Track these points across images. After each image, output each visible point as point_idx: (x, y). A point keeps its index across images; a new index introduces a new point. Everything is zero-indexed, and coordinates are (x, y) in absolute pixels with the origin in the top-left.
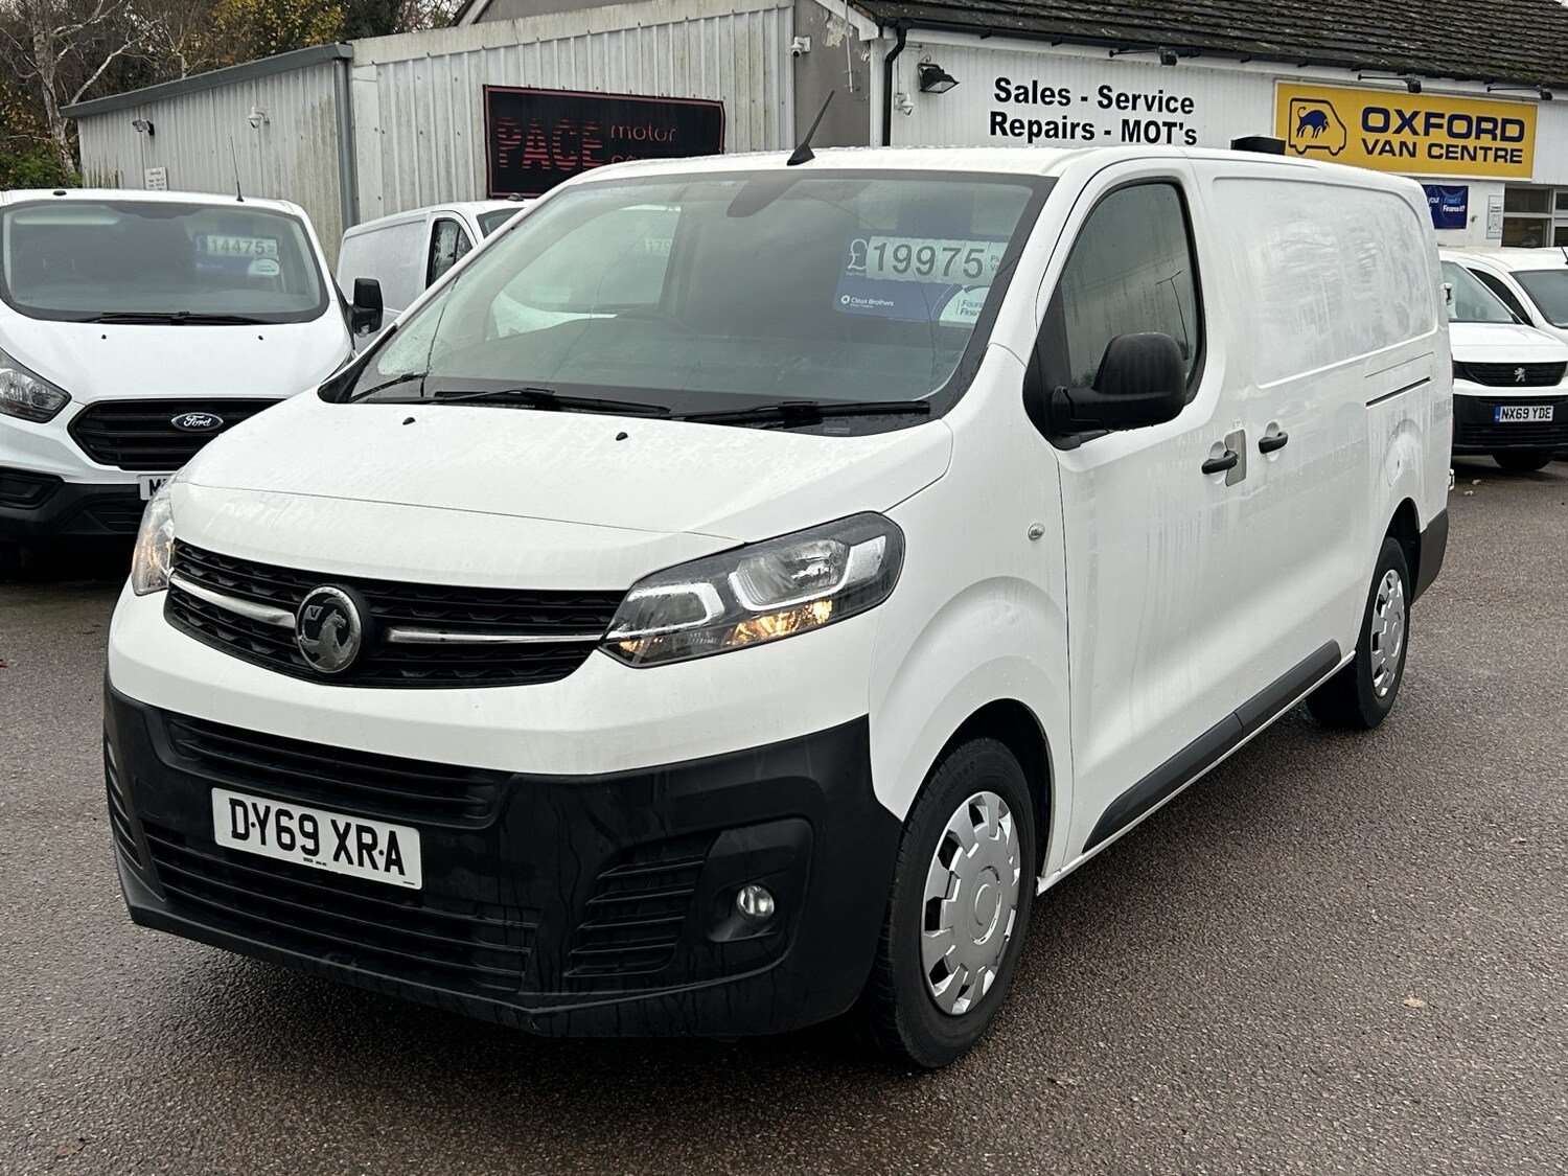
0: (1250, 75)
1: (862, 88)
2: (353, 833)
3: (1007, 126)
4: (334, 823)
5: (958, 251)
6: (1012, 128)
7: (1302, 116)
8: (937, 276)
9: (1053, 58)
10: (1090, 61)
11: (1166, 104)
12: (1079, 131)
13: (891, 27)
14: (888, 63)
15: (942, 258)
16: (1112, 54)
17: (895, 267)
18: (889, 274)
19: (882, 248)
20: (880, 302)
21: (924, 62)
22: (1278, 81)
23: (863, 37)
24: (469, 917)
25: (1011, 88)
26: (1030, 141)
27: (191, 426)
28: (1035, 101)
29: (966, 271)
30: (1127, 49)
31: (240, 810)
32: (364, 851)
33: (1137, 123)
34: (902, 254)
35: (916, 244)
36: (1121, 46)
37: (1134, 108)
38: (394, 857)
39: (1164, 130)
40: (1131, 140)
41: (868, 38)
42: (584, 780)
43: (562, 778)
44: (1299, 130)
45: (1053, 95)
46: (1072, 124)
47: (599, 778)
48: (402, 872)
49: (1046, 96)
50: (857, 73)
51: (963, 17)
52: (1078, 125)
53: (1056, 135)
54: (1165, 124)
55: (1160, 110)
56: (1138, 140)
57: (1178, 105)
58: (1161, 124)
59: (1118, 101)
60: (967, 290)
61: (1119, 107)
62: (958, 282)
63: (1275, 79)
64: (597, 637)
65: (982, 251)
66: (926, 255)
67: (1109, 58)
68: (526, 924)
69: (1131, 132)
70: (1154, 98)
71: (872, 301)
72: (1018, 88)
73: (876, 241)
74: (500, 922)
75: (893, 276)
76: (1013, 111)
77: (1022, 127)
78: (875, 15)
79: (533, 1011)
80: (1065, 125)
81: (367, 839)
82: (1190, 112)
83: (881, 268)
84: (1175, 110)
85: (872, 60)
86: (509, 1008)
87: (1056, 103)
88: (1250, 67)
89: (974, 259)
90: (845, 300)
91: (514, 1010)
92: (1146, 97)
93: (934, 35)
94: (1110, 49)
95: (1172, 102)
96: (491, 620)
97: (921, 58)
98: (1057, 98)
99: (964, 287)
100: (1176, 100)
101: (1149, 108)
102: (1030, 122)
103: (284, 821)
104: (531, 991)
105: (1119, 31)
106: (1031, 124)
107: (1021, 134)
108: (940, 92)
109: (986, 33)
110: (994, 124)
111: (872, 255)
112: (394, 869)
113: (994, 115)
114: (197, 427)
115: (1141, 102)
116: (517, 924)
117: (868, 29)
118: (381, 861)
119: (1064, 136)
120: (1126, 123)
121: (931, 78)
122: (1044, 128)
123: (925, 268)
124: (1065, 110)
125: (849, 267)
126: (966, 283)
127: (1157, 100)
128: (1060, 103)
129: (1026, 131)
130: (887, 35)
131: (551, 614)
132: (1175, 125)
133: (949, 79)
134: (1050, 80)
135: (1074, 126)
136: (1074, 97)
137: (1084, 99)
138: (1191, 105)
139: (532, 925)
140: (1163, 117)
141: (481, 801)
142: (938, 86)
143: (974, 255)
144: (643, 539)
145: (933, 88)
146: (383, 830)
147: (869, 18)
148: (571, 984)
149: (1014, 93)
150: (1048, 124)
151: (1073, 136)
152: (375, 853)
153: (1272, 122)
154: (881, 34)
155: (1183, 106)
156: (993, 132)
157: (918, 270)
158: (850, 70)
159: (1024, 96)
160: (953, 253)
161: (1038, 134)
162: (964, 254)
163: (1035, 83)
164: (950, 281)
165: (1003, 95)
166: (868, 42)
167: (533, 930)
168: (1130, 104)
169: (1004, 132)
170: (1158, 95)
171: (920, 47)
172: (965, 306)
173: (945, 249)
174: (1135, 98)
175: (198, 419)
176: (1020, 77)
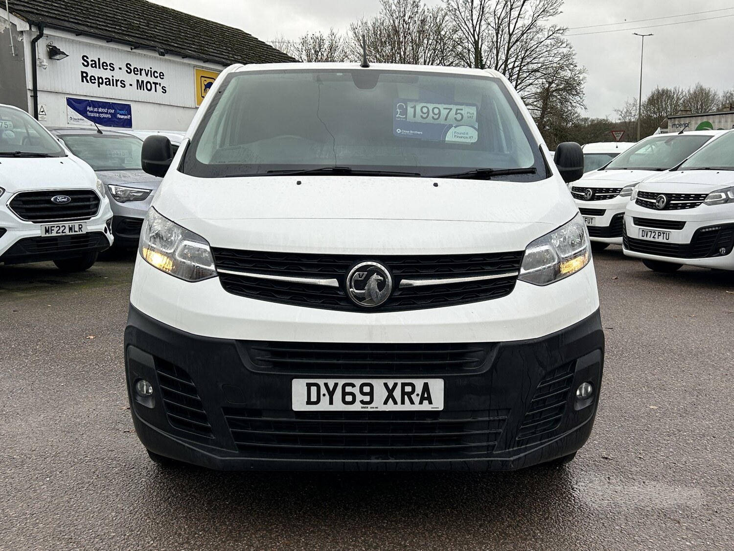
0: (185, 64)
1: (20, 55)
2: (399, 388)
3: (88, 78)
4: (386, 385)
5: (451, 109)
6: (91, 79)
7: (206, 84)
8: (442, 121)
9: (106, 48)
10: (122, 51)
11: (154, 74)
12: (119, 83)
13: (35, 26)
14: (33, 43)
15: (444, 112)
16: (132, 49)
17: (422, 116)
18: (418, 119)
19: (414, 107)
20: (416, 132)
21: (49, 44)
22: (195, 68)
23: (19, 29)
24: (469, 420)
25: (89, 61)
26: (99, 86)
27: (60, 201)
28: (99, 68)
29: (455, 118)
30: (139, 47)
31: (314, 389)
32: (406, 396)
33: (143, 82)
34: (425, 110)
35: (431, 106)
36: (136, 46)
37: (141, 75)
38: (426, 396)
39: (153, 86)
40: (141, 89)
41: (23, 30)
42: (535, 341)
43: (526, 341)
44: (205, 90)
45: (107, 66)
46: (116, 80)
47: (541, 339)
48: (430, 403)
49: (104, 66)
50: (16, 47)
51: (66, 24)
52: (118, 80)
53: (110, 84)
54: (154, 83)
55: (151, 76)
56: (144, 90)
57: (158, 75)
58: (152, 83)
59: (134, 71)
60: (455, 127)
61: (135, 74)
62: (451, 123)
63: (194, 67)
64: (516, 274)
65: (462, 110)
66: (436, 111)
67: (131, 50)
68: (500, 418)
69: (140, 85)
70: (148, 71)
71: (411, 132)
72: (92, 61)
73: (410, 105)
74: (487, 419)
75: (421, 120)
76: (91, 71)
77: (95, 79)
78: (26, 18)
79: (512, 459)
80: (113, 80)
81: (408, 389)
82: (163, 78)
83: (414, 116)
84: (157, 77)
85: (24, 41)
86: (498, 460)
87: (109, 69)
88: (186, 61)
89: (459, 113)
90: (399, 131)
91: (500, 461)
92: (145, 70)
93: (55, 32)
94: (130, 47)
95: (156, 73)
96: (463, 271)
97: (48, 42)
98: (109, 67)
99: (454, 125)
100: (157, 73)
101: (147, 75)
102: (98, 77)
103: (348, 389)
104: (500, 450)
105: (133, 39)
106: (99, 78)
107: (94, 83)
108: (58, 60)
109: (79, 33)
110: (83, 76)
111: (410, 111)
112: (426, 402)
113: (82, 72)
114: (62, 202)
115: (143, 72)
116: (496, 418)
117: (22, 25)
118: (417, 400)
119: (113, 85)
120: (138, 81)
121: (53, 53)
122: (105, 81)
123: (436, 117)
124: (112, 73)
125: (397, 116)
126: (455, 123)
127: (150, 71)
128: (110, 69)
129: (97, 81)
130: (33, 29)
131: (491, 264)
132: (157, 84)
133: (63, 53)
134: (106, 57)
135: (117, 81)
136: (116, 67)
137: (120, 69)
138: (163, 75)
139: (503, 417)
140: (152, 80)
141: (477, 359)
142: (58, 57)
143: (458, 111)
144: (521, 227)
145: (56, 57)
146: (419, 384)
147: (23, 20)
148: (519, 443)
149: (90, 63)
150: (106, 79)
151: (117, 86)
152: (413, 396)
153: (194, 86)
154: (30, 28)
155: (160, 75)
156: (83, 81)
157: (433, 117)
158: (12, 45)
159: (94, 65)
160: (449, 110)
161: (102, 84)
162: (454, 111)
163: (99, 59)
164: (447, 123)
165: (86, 64)
166: (22, 32)
167: (504, 420)
168: (139, 73)
169: (88, 82)
170: (150, 69)
171: (47, 37)
172: (456, 134)
173: (444, 108)
174: (141, 70)
175: (62, 198)
176: (92, 56)
